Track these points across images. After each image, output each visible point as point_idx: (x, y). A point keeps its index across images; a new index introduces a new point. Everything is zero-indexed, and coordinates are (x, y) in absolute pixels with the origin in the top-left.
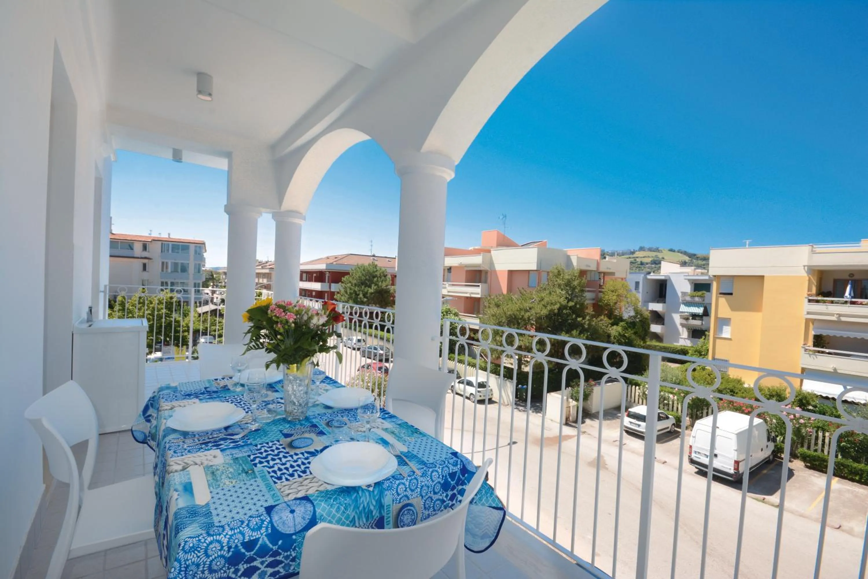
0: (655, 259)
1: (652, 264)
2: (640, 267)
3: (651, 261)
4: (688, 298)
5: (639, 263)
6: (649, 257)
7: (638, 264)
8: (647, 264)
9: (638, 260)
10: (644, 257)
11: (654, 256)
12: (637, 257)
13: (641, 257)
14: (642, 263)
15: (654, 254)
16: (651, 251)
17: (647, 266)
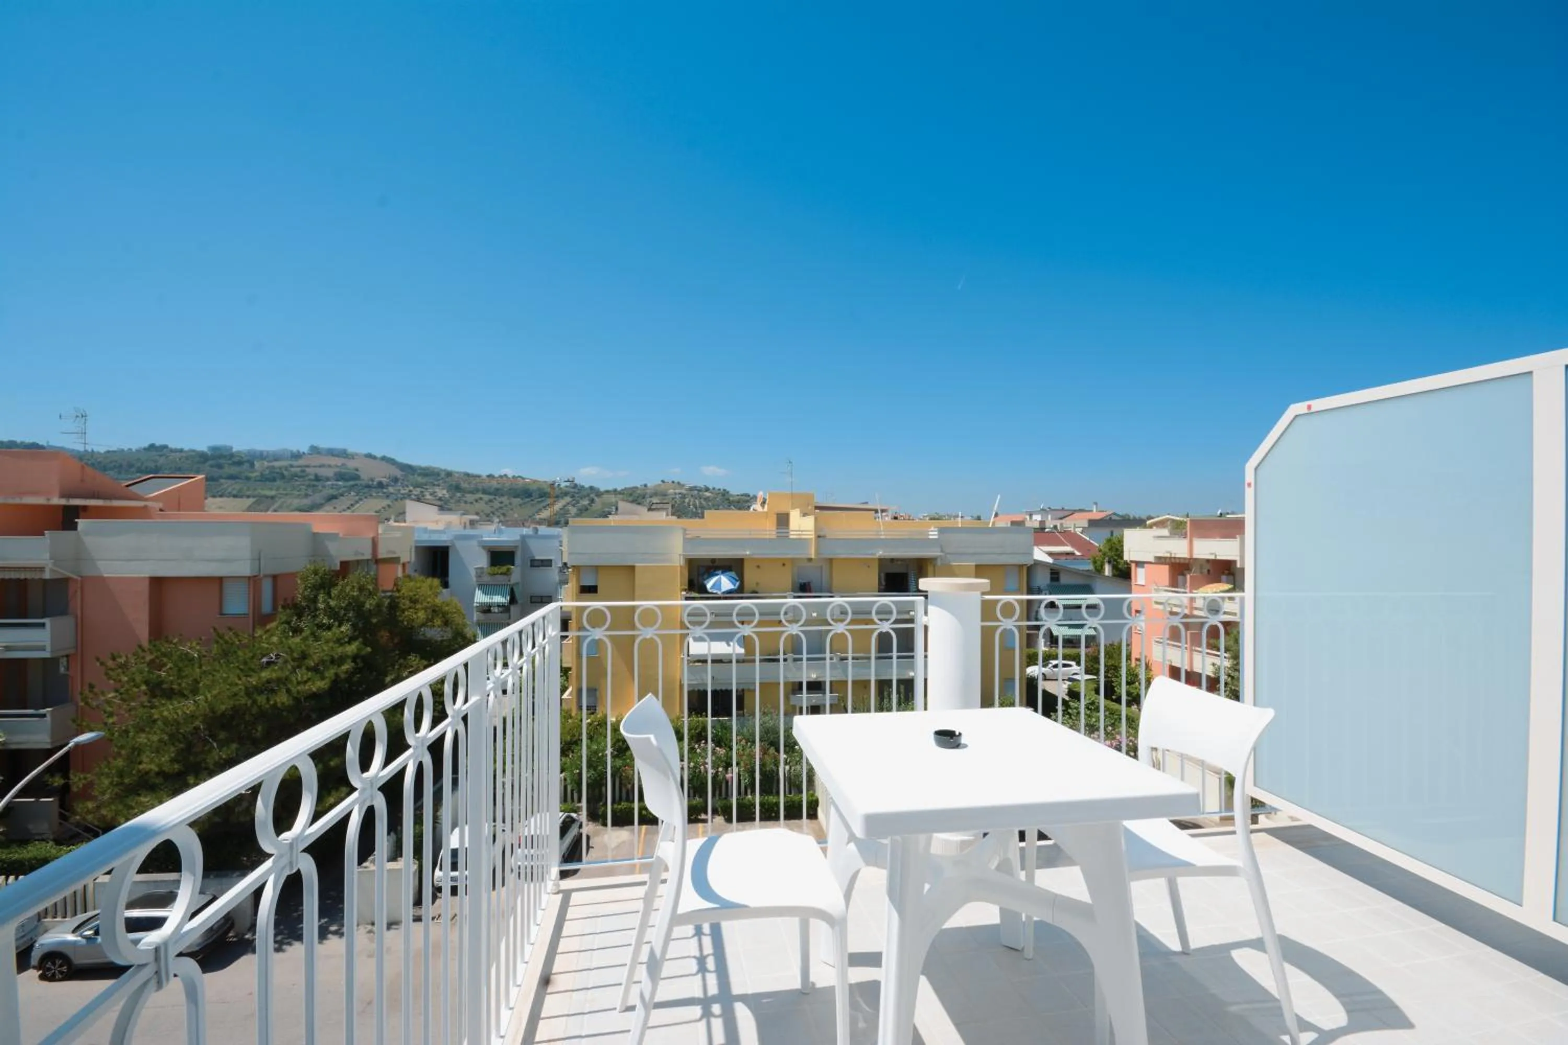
0: (343, 471)
1: (337, 480)
2: (314, 486)
3: (336, 474)
4: (486, 579)
5: (312, 477)
6: (330, 466)
7: (310, 480)
8: (328, 479)
9: (308, 470)
10: (320, 466)
11: (339, 464)
12: (308, 466)
13: (315, 467)
14: (317, 478)
15: (338, 461)
16: (333, 455)
17: (329, 483)
